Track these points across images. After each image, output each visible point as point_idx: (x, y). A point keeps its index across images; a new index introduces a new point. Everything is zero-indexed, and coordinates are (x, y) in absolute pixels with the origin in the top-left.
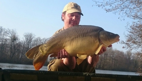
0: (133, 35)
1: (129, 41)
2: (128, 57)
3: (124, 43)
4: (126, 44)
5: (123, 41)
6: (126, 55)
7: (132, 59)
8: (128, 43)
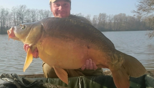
0: (143, 4)
1: (139, 10)
2: (138, 20)
3: (135, 12)
4: (137, 12)
5: (134, 11)
6: (136, 19)
7: (141, 21)
8: (139, 11)
